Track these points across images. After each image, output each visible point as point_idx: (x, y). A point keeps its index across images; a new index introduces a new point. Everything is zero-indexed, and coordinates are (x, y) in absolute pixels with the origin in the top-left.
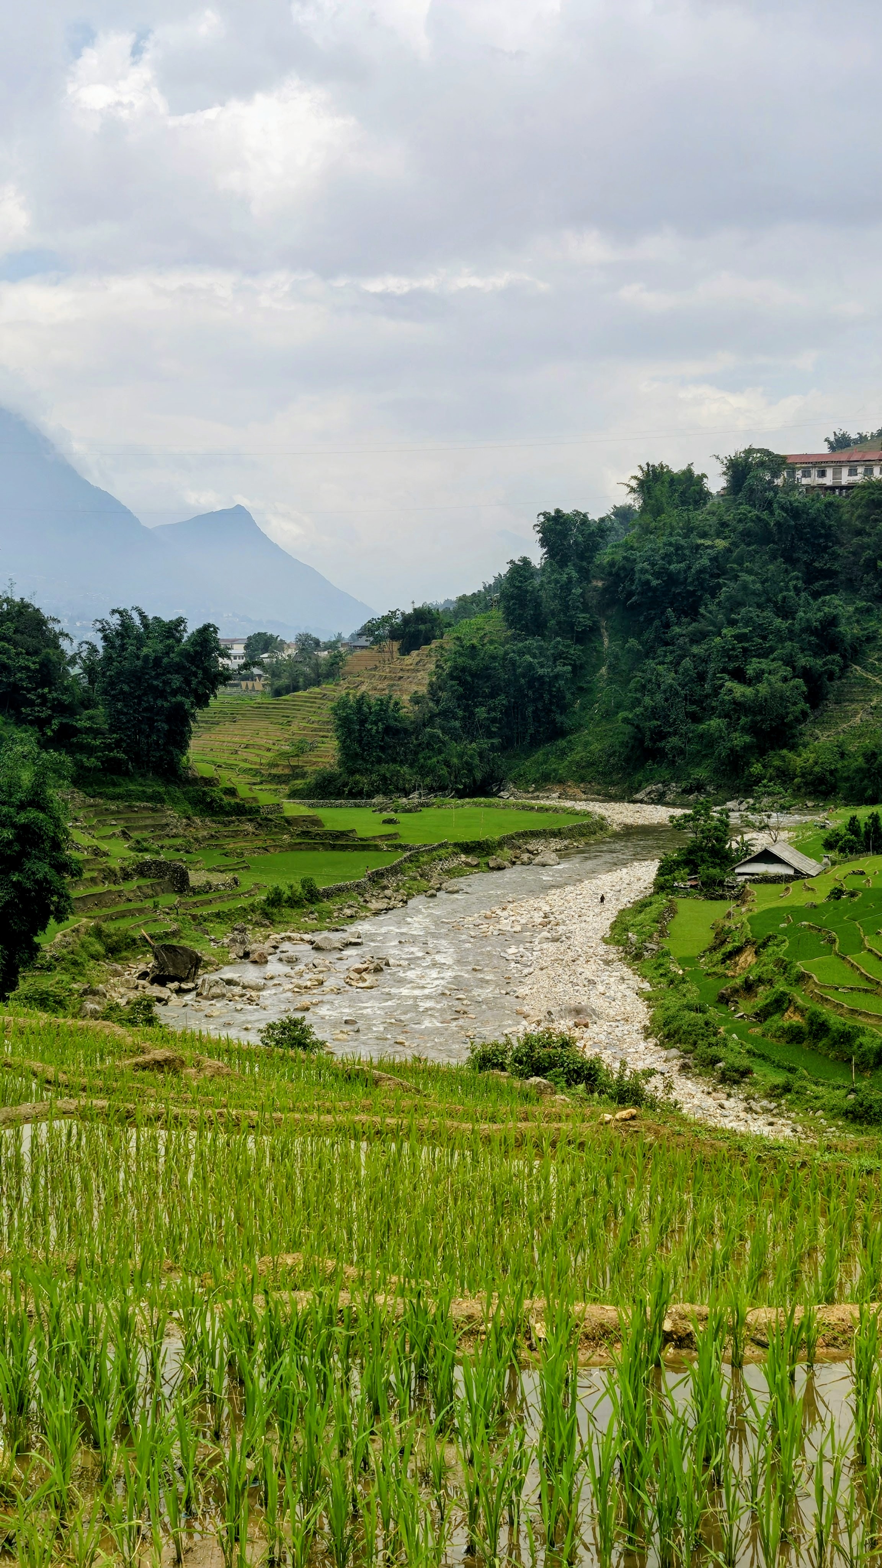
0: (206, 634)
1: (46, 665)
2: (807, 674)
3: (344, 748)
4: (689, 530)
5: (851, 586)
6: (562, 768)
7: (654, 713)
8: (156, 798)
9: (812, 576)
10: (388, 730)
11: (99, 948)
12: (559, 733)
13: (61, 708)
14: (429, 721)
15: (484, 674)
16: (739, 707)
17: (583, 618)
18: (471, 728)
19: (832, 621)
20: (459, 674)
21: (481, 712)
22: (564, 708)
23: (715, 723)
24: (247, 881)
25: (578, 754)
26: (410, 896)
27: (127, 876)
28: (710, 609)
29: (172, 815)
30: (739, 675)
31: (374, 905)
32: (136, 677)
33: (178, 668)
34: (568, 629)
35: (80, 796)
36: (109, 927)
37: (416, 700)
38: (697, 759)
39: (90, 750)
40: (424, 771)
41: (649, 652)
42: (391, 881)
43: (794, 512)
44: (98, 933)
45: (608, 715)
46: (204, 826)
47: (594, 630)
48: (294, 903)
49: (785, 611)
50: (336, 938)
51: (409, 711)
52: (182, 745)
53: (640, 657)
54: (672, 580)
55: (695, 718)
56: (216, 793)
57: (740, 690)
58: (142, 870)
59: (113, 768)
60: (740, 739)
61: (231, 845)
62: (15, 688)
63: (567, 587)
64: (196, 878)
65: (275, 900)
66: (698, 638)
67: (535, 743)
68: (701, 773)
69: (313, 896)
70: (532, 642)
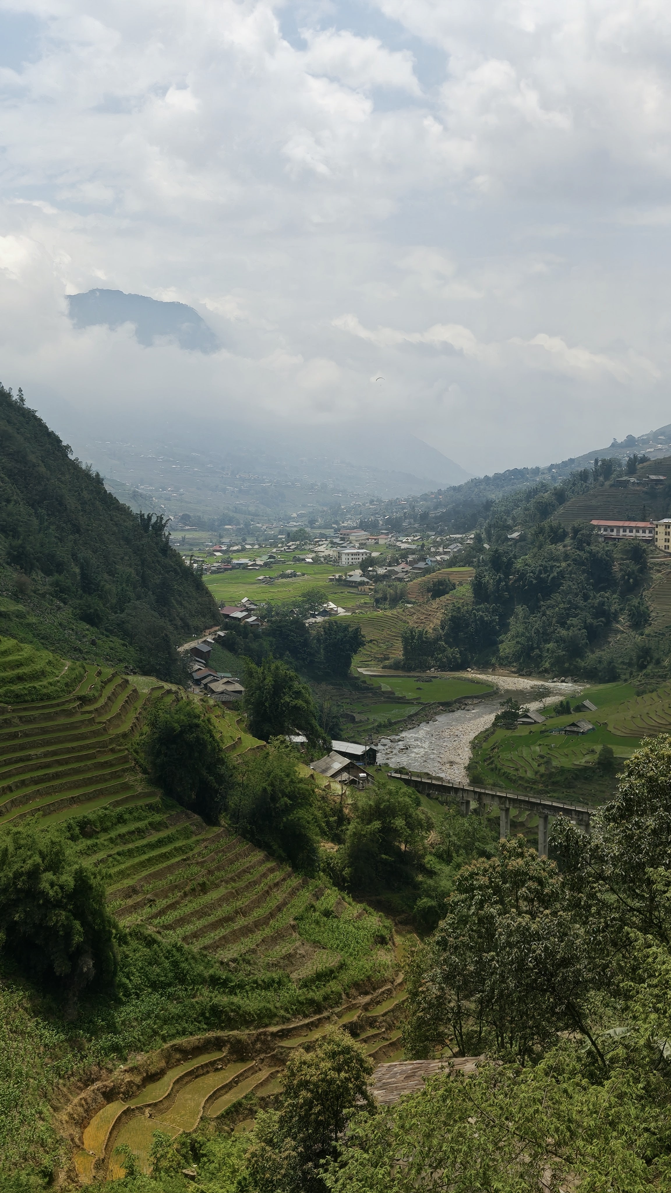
0: (357, 630)
1: (305, 640)
2: (591, 627)
3: (405, 649)
7: (530, 638)
8: (340, 685)
9: (599, 583)
10: (422, 643)
12: (494, 646)
13: (309, 654)
14: (440, 638)
15: (463, 619)
17: (506, 596)
18: (457, 642)
19: (604, 603)
21: (461, 635)
22: (496, 634)
23: (552, 645)
24: (371, 718)
26: (421, 723)
28: (556, 595)
30: (563, 625)
31: (409, 726)
32: (334, 644)
33: (348, 641)
34: (499, 599)
37: (435, 630)
38: (545, 658)
39: (319, 669)
40: (437, 660)
41: (532, 612)
42: (415, 718)
43: (594, 556)
45: (513, 638)
46: (355, 695)
48: (385, 726)
52: (348, 666)
53: (527, 614)
54: (541, 581)
55: (547, 642)
56: (360, 683)
59: (327, 675)
60: (562, 653)
61: (365, 702)
62: (297, 648)
63: (500, 583)
64: (357, 718)
67: (484, 649)
68: (546, 665)
70: (484, 606)
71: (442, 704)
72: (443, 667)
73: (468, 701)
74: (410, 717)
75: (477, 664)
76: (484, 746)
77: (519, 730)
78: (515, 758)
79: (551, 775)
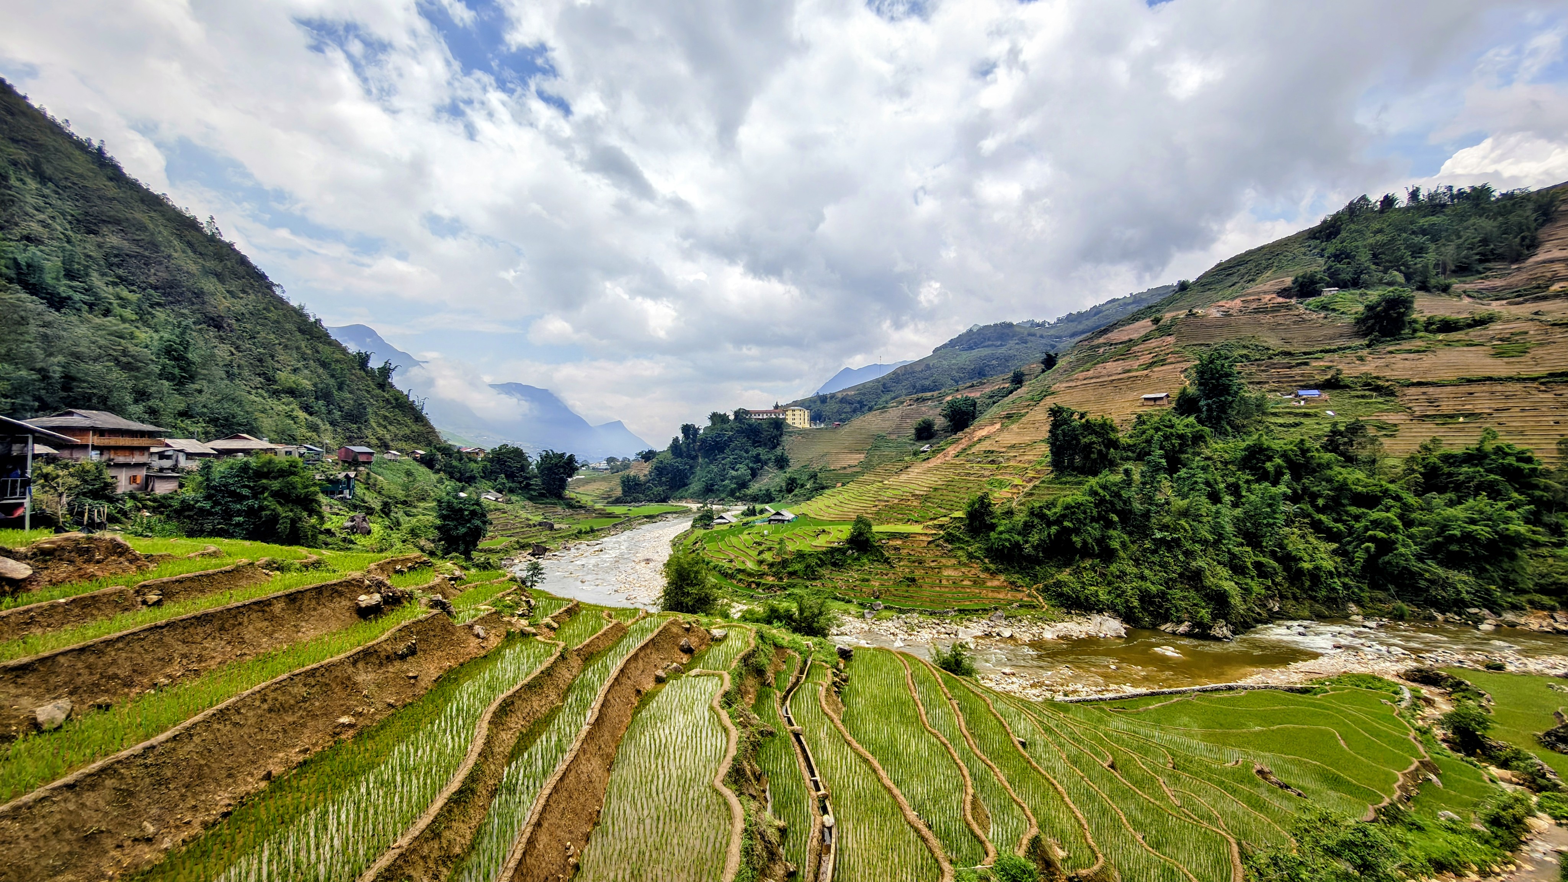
0: (571, 458)
1: (522, 466)
2: (752, 469)
3: (623, 490)
4: (722, 430)
5: (765, 445)
6: (686, 494)
9: (754, 442)
10: (636, 484)
11: (516, 547)
12: (686, 485)
13: (526, 478)
15: (665, 468)
16: (733, 477)
17: (693, 453)
19: (759, 454)
20: (658, 468)
21: (664, 479)
23: (727, 482)
24: (574, 527)
25: (691, 491)
27: (535, 526)
29: (559, 509)
30: (733, 469)
32: (549, 469)
34: (689, 456)
35: (531, 503)
36: (521, 541)
38: (724, 491)
39: (535, 490)
40: (646, 496)
41: (711, 463)
43: (750, 425)
44: (518, 542)
46: (569, 512)
47: (697, 456)
49: (747, 452)
51: (642, 478)
52: (564, 489)
53: (708, 464)
54: (717, 443)
55: (723, 481)
56: (574, 502)
57: (734, 473)
58: (540, 524)
59: (542, 495)
60: (733, 486)
61: (576, 517)
63: (689, 444)
64: (556, 526)
65: (580, 532)
66: (724, 459)
67: (679, 488)
68: (723, 496)
70: (679, 459)
71: (646, 517)
72: (651, 501)
73: (669, 516)
74: (615, 526)
75: (675, 498)
76: (685, 542)
77: (717, 528)
78: (724, 548)
79: (784, 563)
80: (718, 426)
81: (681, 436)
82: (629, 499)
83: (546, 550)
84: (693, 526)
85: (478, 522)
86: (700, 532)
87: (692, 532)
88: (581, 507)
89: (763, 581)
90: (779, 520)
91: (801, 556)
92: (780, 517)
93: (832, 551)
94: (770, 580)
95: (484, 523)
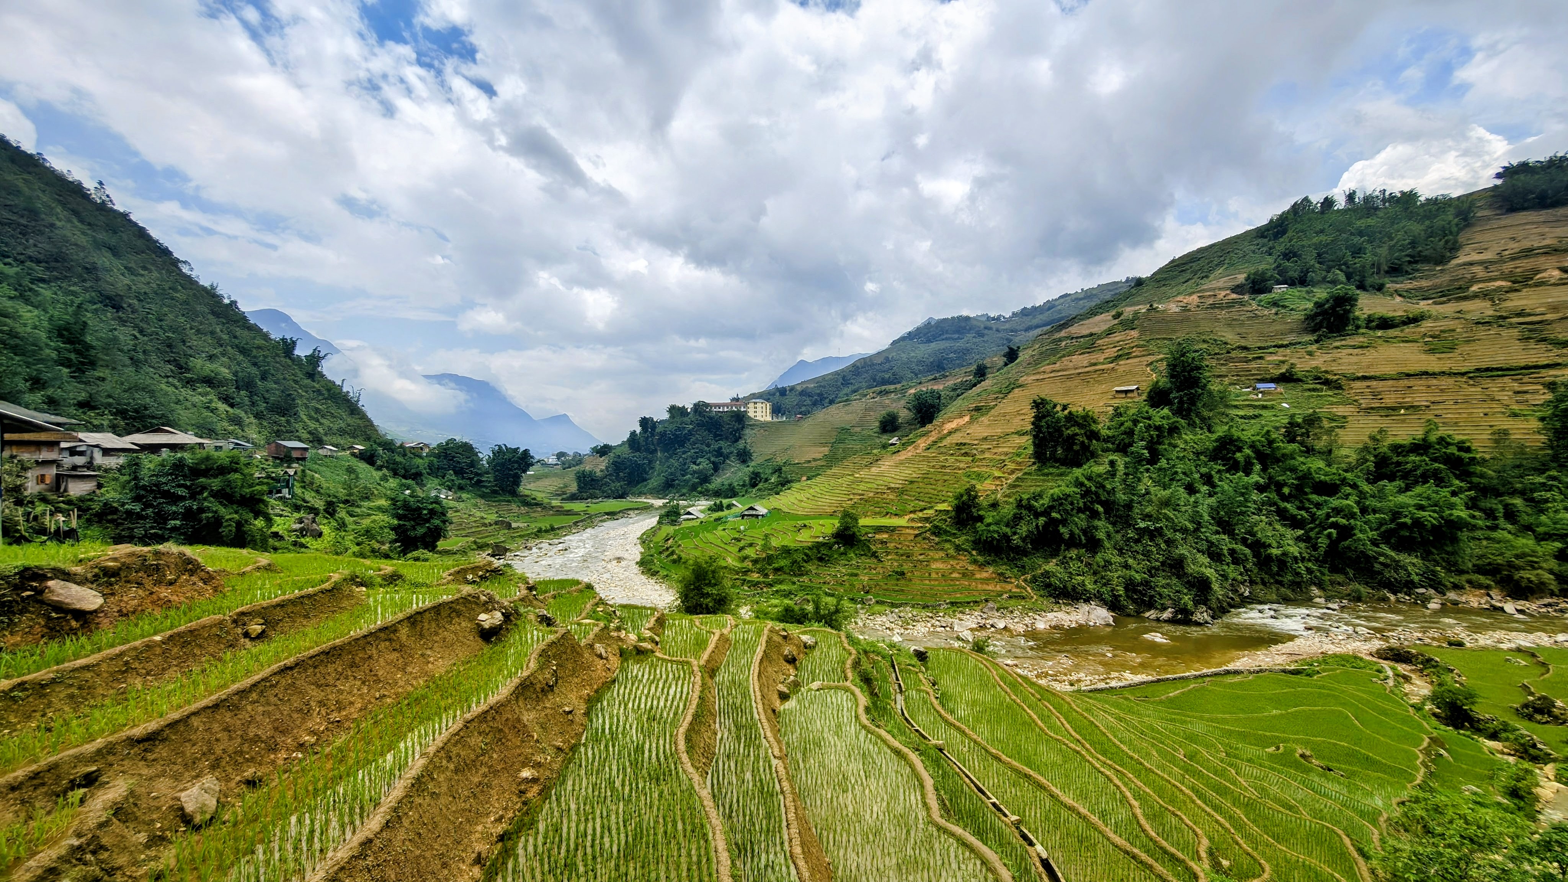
0: (526, 452)
1: (472, 461)
2: (713, 463)
3: (579, 486)
4: (681, 423)
5: (727, 439)
6: (645, 490)
7: (671, 474)
8: (509, 501)
9: (716, 436)
10: (592, 480)
11: (475, 547)
12: (646, 480)
13: (477, 474)
14: (606, 477)
15: (623, 463)
16: (695, 472)
18: (618, 479)
19: (721, 448)
20: (615, 463)
21: (621, 474)
22: (647, 473)
24: (533, 525)
25: (650, 486)
26: (586, 528)
27: (491, 525)
28: (687, 445)
29: (514, 506)
30: (694, 463)
31: (573, 531)
33: (517, 462)
34: (648, 450)
35: (483, 501)
36: (478, 541)
37: (602, 471)
38: (683, 486)
39: (486, 487)
40: (603, 492)
41: (671, 457)
42: (581, 524)
43: (711, 418)
44: (475, 542)
45: (659, 475)
46: (524, 509)
47: (656, 450)
48: (546, 531)
49: (708, 445)
50: (556, 541)
51: (599, 474)
52: (518, 485)
53: (667, 458)
54: (677, 436)
55: (683, 475)
56: (529, 499)
57: (695, 467)
58: (496, 523)
59: (495, 492)
61: (533, 515)
62: (462, 468)
63: (647, 438)
64: (514, 525)
65: (540, 531)
66: (684, 453)
67: (638, 483)
68: (684, 491)
69: (553, 529)
70: (637, 454)
71: (607, 514)
72: (608, 497)
73: (631, 512)
74: (576, 523)
75: (634, 494)
76: (655, 539)
77: (685, 524)
78: (701, 545)
79: (770, 559)
80: (678, 419)
81: (638, 430)
82: (585, 495)
83: (506, 550)
84: (659, 522)
85: (437, 522)
86: (669, 529)
87: (660, 529)
88: (537, 504)
89: (748, 578)
90: (752, 515)
91: (786, 551)
92: (754, 512)
93: (818, 546)
94: (755, 577)
95: (444, 522)
